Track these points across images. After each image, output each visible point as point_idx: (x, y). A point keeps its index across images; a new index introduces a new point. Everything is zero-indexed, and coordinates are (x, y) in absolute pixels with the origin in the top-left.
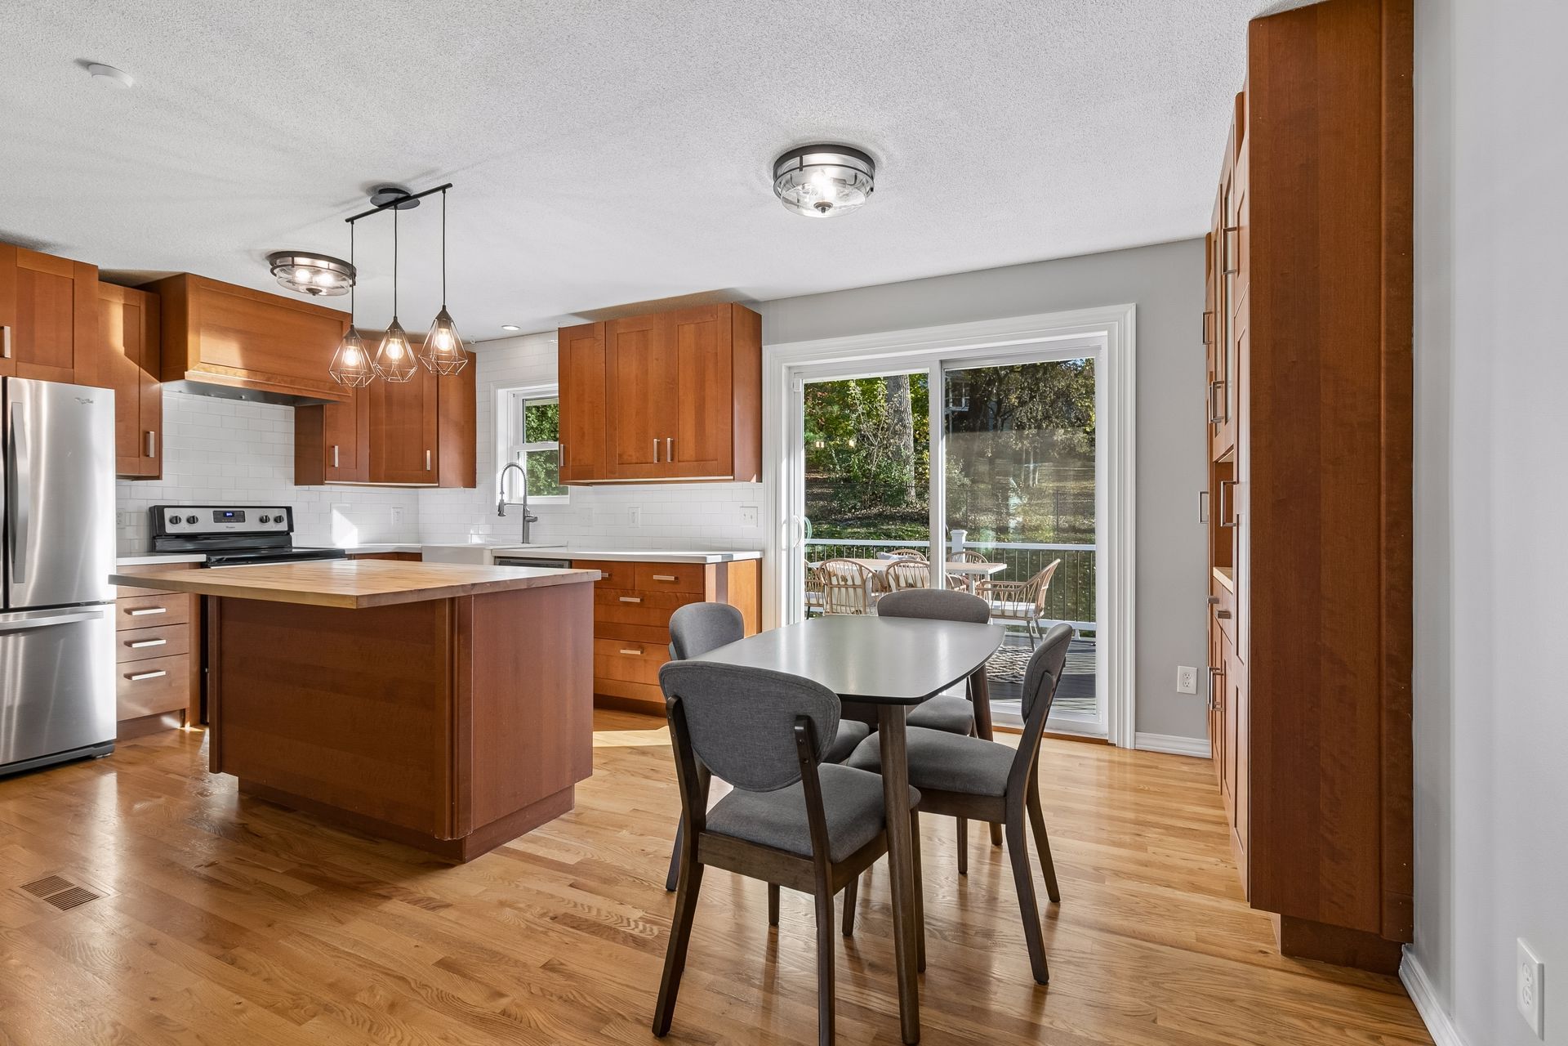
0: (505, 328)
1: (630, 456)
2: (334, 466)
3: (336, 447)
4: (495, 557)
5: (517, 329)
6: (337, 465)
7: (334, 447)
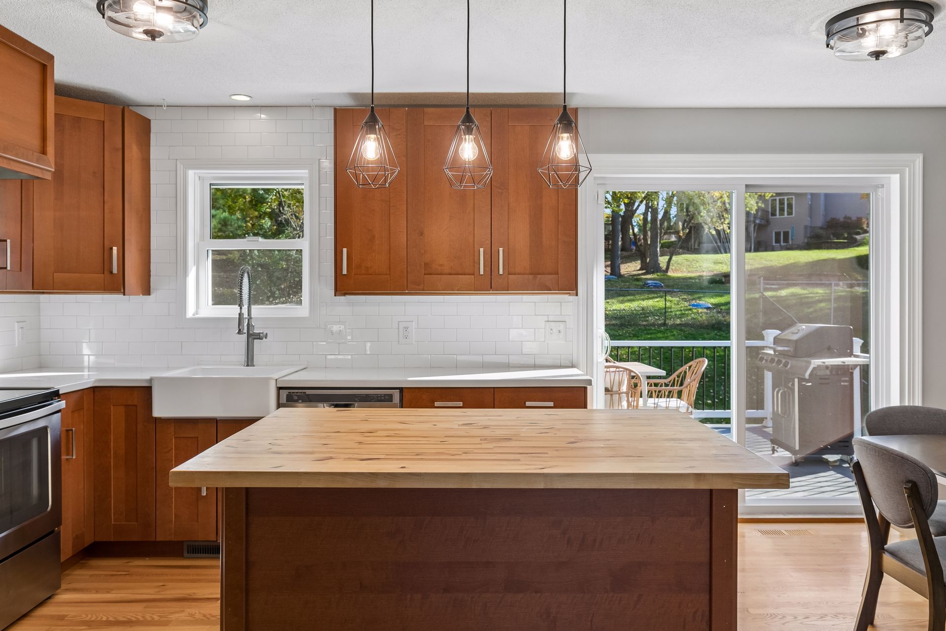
0: (234, 97)
1: (441, 265)
2: (6, 268)
3: (8, 241)
4: (279, 389)
5: (248, 99)
6: (9, 268)
7: (6, 241)
